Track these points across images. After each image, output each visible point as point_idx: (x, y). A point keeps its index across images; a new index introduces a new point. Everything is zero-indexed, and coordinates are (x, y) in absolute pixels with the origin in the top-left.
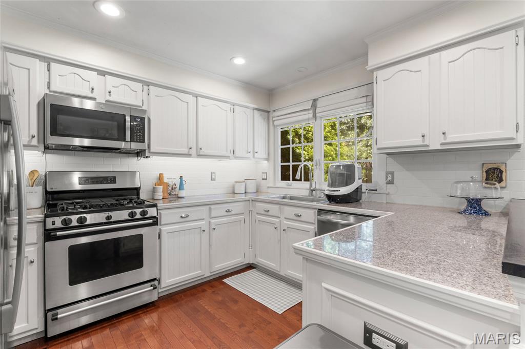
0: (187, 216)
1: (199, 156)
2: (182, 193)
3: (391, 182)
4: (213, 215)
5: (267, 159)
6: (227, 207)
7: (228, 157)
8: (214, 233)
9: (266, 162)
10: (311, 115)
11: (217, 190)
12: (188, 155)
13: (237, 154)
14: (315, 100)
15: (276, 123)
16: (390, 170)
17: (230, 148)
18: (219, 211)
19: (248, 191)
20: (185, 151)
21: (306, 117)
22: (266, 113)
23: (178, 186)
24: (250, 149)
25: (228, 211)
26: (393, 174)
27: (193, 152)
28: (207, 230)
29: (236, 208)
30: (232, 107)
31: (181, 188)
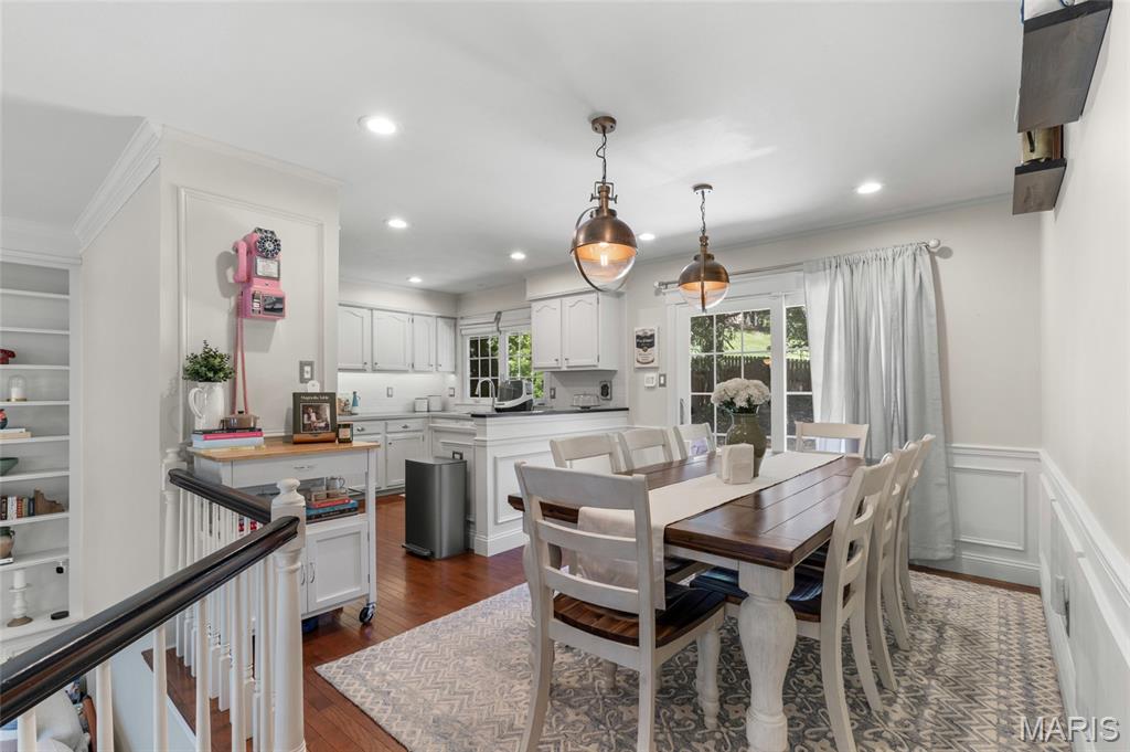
0: (363, 430)
1: (375, 371)
2: (356, 410)
3: (553, 397)
4: (389, 430)
5: (454, 373)
6: (404, 422)
7: (406, 372)
8: (390, 448)
9: (453, 376)
10: (495, 328)
11: (395, 407)
12: (364, 370)
13: (417, 367)
14: (499, 313)
15: (463, 332)
16: (553, 386)
17: (409, 361)
18: (394, 426)
19: (432, 409)
20: (360, 366)
21: (490, 329)
22: (453, 321)
23: (351, 402)
24: (433, 362)
25: (406, 427)
26: (554, 389)
27: (369, 366)
28: (383, 446)
29: (413, 424)
30: (411, 317)
31: (355, 404)
